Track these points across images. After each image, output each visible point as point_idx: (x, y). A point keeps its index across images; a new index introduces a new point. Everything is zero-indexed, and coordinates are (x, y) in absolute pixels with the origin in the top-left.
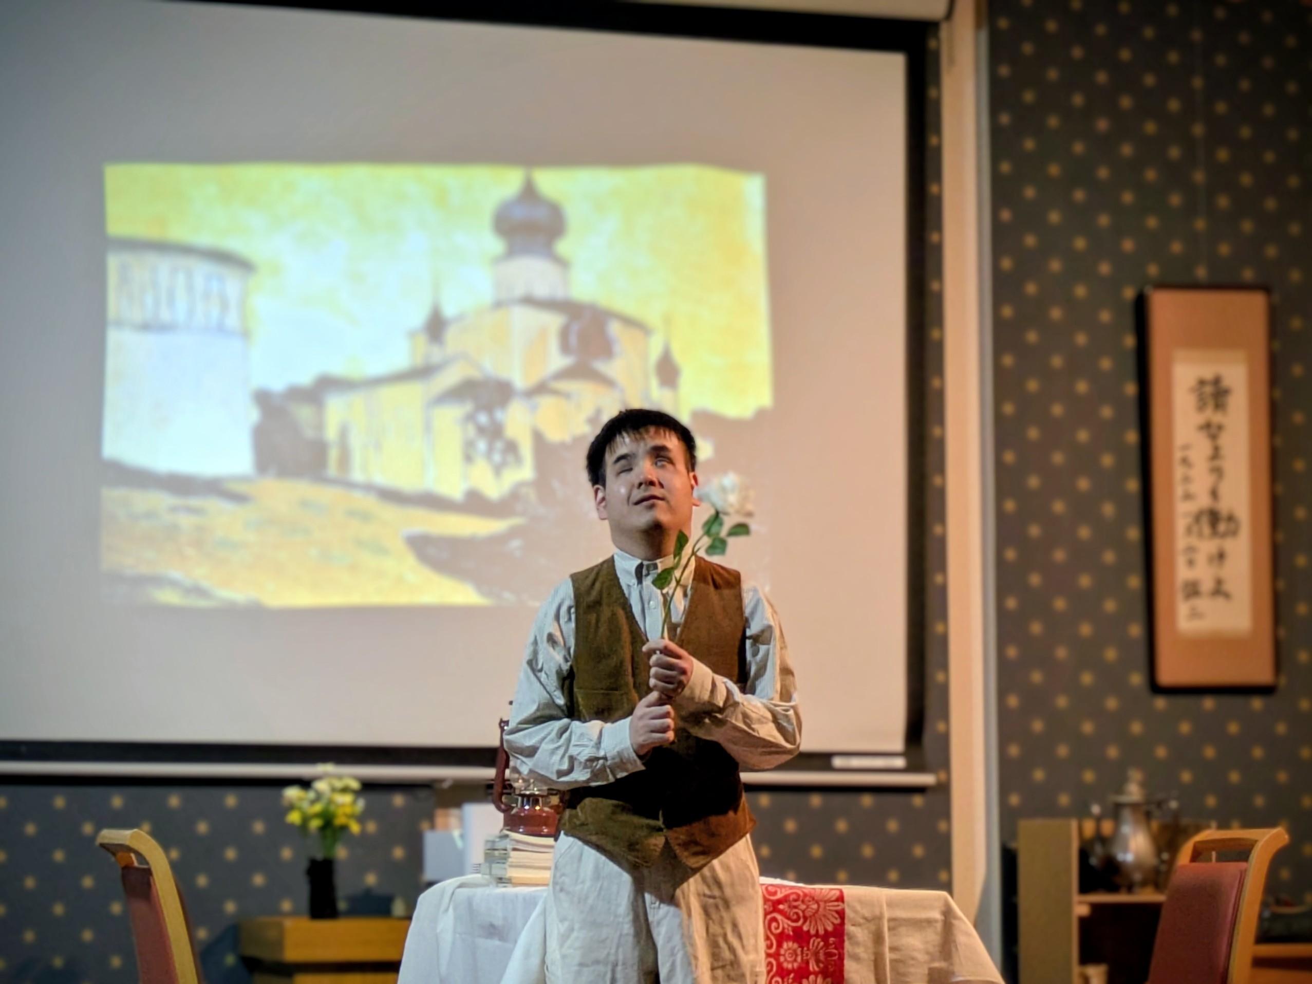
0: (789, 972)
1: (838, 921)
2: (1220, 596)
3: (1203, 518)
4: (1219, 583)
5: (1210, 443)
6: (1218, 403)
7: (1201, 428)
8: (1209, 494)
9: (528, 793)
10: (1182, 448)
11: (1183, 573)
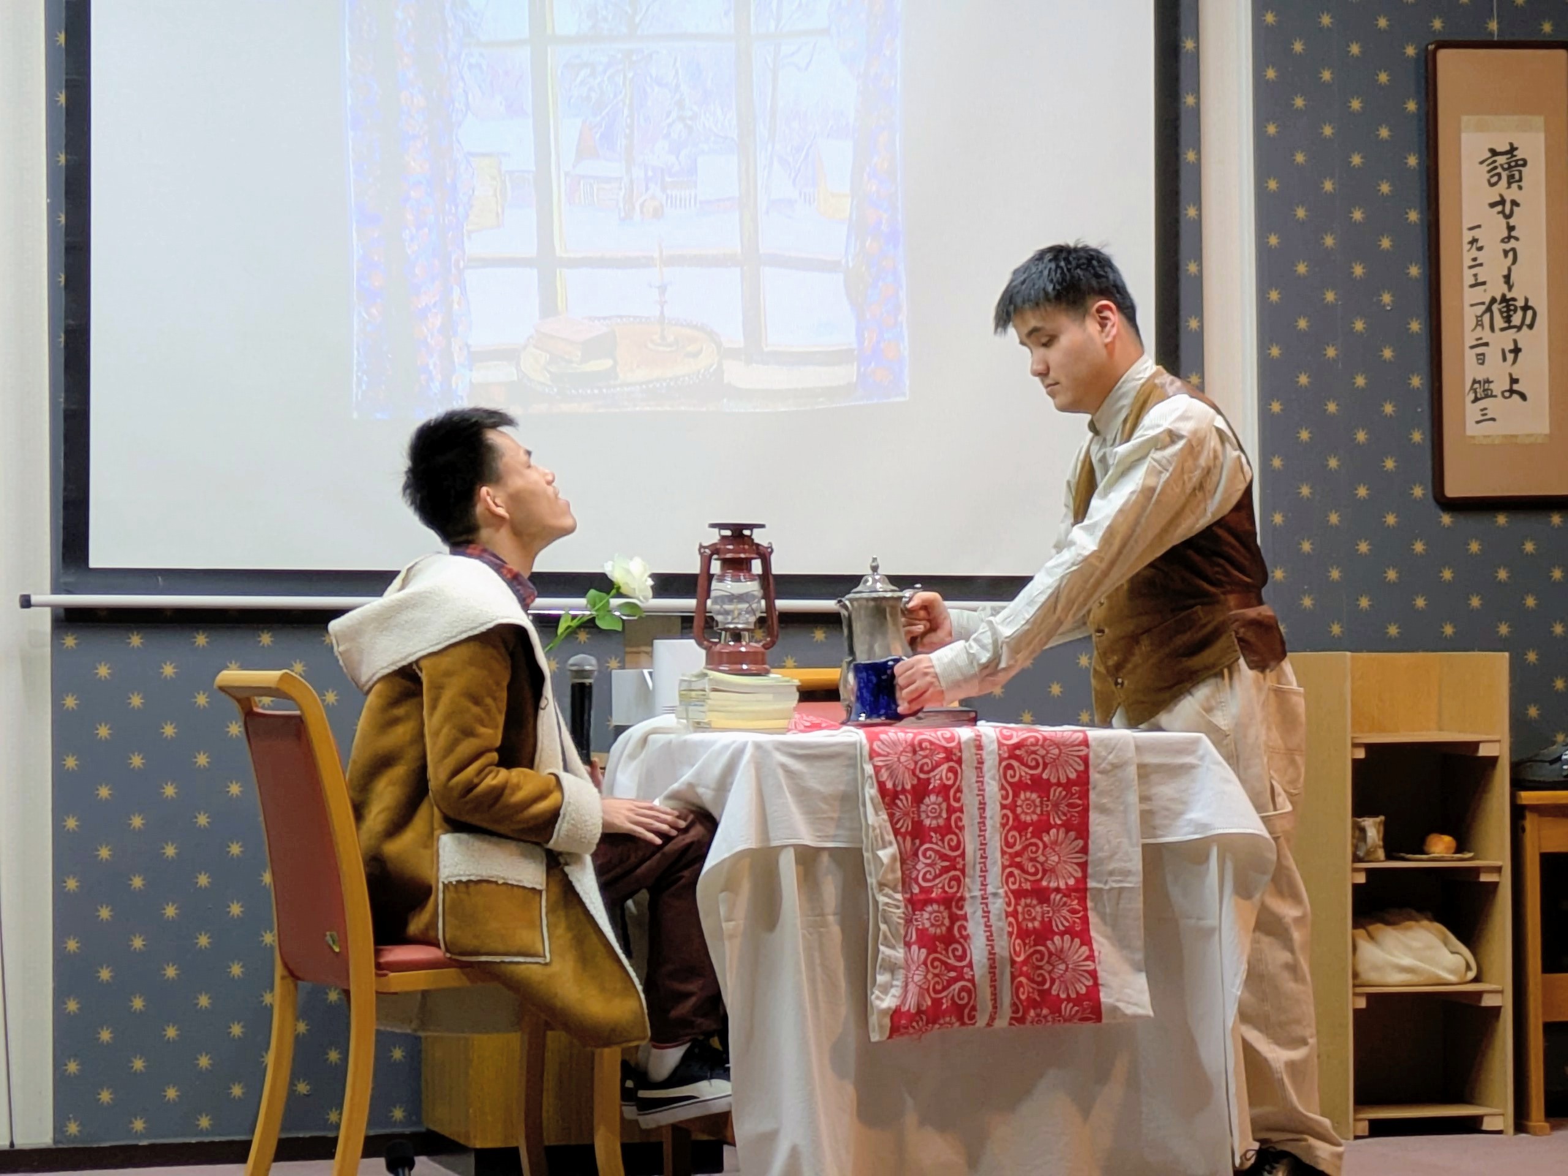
0: (1026, 826)
1: (1081, 768)
2: (1515, 397)
3: (1495, 307)
4: (1514, 381)
5: (1503, 221)
6: (1512, 176)
7: (1493, 205)
8: (1502, 280)
9: (732, 626)
10: (1471, 229)
11: (1473, 371)
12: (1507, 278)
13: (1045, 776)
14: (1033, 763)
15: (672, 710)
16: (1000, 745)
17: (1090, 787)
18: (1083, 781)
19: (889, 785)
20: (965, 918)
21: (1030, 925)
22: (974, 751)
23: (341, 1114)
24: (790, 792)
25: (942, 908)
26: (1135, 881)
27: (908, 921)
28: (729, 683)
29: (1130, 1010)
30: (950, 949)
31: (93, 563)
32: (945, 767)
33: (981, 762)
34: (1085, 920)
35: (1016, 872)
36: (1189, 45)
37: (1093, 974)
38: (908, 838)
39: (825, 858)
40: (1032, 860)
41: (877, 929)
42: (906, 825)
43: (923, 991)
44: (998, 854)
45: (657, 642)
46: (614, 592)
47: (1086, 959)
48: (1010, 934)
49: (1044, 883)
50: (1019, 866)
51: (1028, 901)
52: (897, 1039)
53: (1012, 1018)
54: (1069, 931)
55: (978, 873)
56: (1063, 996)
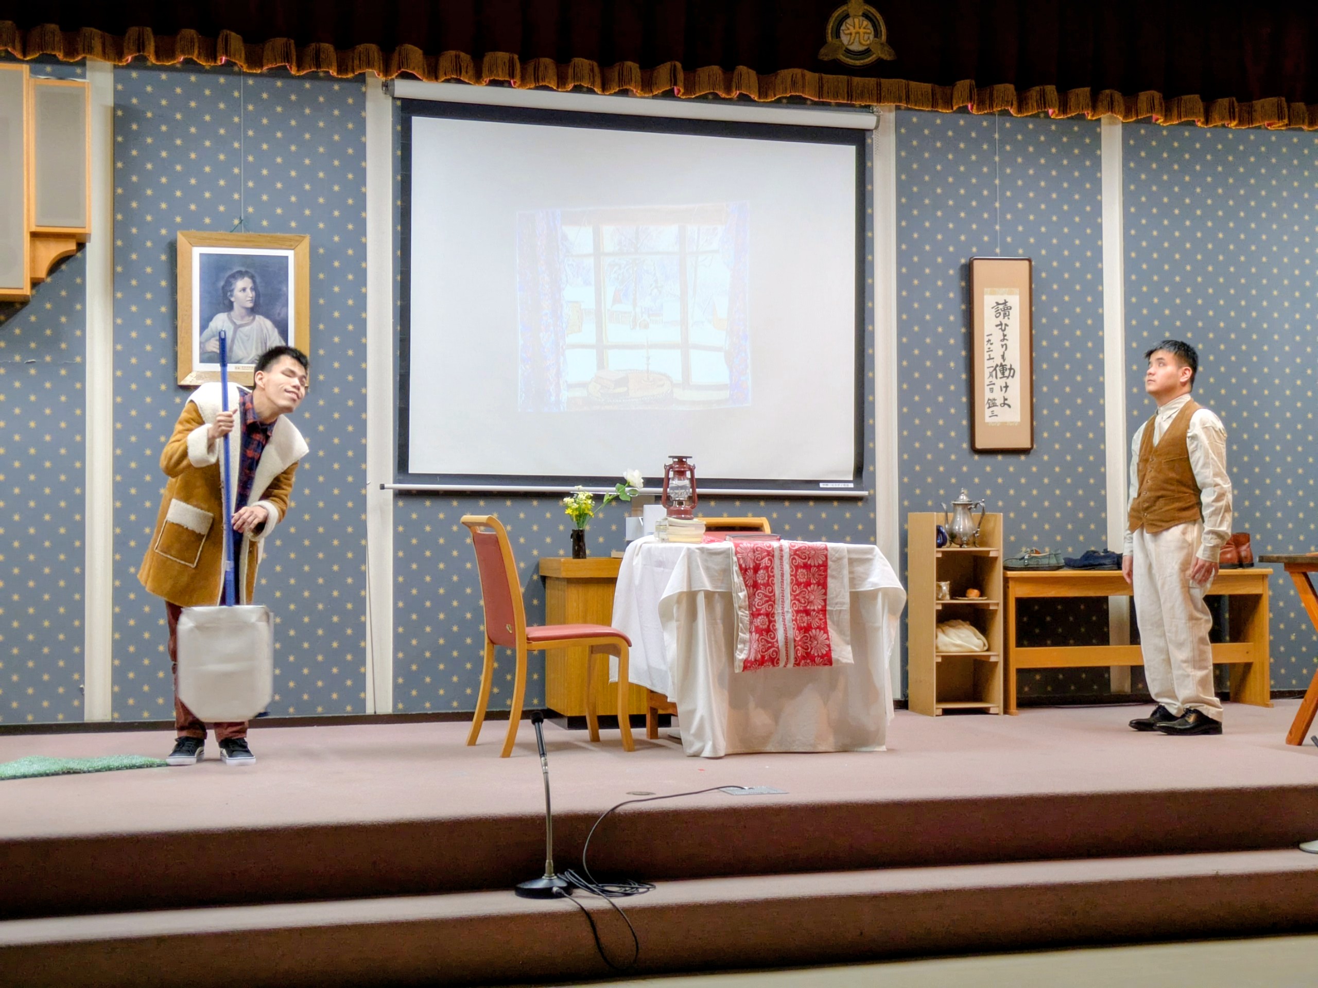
0: (801, 583)
1: (824, 559)
2: (1006, 406)
3: (998, 369)
4: (1005, 399)
5: (1001, 333)
6: (1006, 314)
7: (997, 326)
8: (1001, 357)
9: (677, 499)
10: (988, 336)
11: (988, 395)
12: (1003, 356)
13: (809, 563)
14: (804, 557)
15: (652, 533)
16: (790, 549)
17: (828, 567)
18: (825, 565)
19: (743, 566)
20: (775, 621)
21: (802, 625)
22: (779, 552)
23: (512, 701)
24: (703, 568)
25: (765, 617)
26: (846, 607)
27: (751, 623)
28: (677, 523)
29: (844, 661)
30: (769, 634)
31: (410, 471)
32: (767, 558)
33: (782, 557)
34: (826, 623)
35: (797, 602)
36: (869, 258)
37: (829, 646)
38: (751, 588)
39: (717, 596)
40: (804, 597)
41: (738, 626)
42: (750, 582)
43: (757, 652)
44: (789, 595)
45: (645, 506)
46: (627, 485)
47: (826, 639)
48: (794, 629)
49: (808, 607)
50: (799, 600)
51: (802, 615)
52: (746, 672)
53: (795, 664)
54: (819, 628)
55: (781, 603)
56: (816, 654)
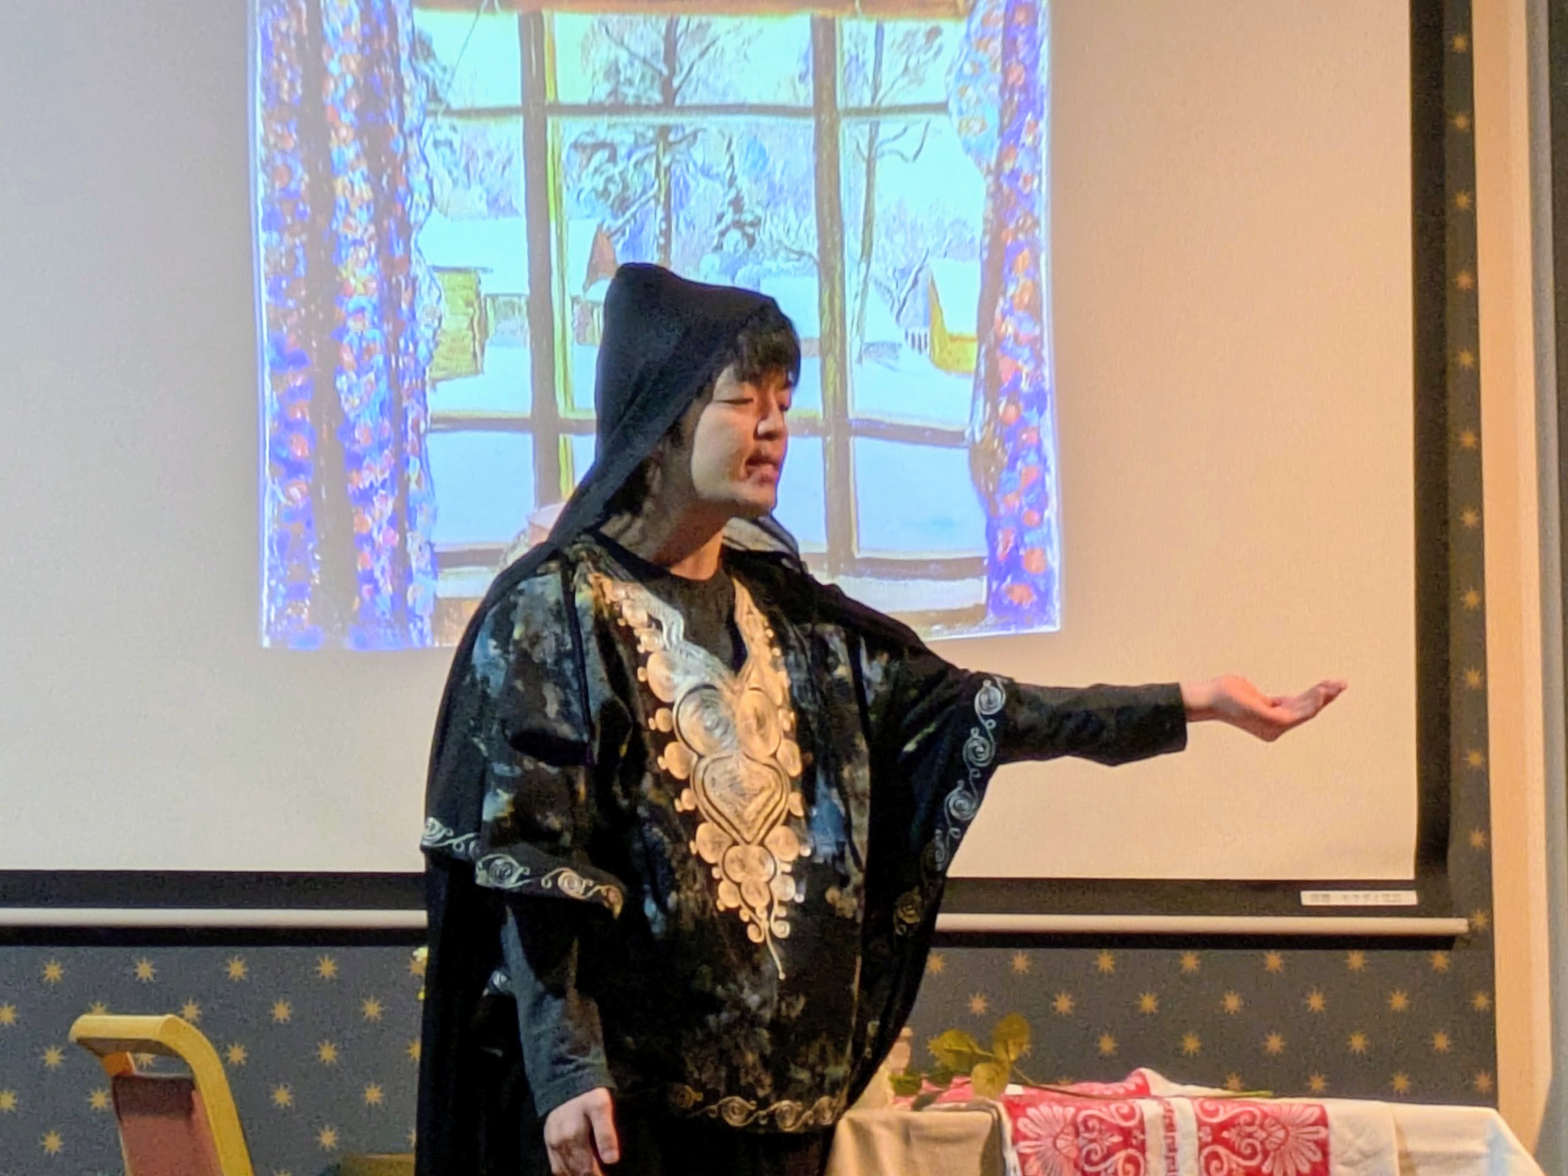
1: (1318, 1158)
13: (1265, 1170)
16: (1201, 1124)
32: (1121, 1155)
